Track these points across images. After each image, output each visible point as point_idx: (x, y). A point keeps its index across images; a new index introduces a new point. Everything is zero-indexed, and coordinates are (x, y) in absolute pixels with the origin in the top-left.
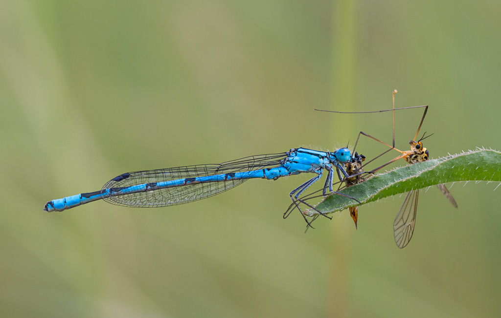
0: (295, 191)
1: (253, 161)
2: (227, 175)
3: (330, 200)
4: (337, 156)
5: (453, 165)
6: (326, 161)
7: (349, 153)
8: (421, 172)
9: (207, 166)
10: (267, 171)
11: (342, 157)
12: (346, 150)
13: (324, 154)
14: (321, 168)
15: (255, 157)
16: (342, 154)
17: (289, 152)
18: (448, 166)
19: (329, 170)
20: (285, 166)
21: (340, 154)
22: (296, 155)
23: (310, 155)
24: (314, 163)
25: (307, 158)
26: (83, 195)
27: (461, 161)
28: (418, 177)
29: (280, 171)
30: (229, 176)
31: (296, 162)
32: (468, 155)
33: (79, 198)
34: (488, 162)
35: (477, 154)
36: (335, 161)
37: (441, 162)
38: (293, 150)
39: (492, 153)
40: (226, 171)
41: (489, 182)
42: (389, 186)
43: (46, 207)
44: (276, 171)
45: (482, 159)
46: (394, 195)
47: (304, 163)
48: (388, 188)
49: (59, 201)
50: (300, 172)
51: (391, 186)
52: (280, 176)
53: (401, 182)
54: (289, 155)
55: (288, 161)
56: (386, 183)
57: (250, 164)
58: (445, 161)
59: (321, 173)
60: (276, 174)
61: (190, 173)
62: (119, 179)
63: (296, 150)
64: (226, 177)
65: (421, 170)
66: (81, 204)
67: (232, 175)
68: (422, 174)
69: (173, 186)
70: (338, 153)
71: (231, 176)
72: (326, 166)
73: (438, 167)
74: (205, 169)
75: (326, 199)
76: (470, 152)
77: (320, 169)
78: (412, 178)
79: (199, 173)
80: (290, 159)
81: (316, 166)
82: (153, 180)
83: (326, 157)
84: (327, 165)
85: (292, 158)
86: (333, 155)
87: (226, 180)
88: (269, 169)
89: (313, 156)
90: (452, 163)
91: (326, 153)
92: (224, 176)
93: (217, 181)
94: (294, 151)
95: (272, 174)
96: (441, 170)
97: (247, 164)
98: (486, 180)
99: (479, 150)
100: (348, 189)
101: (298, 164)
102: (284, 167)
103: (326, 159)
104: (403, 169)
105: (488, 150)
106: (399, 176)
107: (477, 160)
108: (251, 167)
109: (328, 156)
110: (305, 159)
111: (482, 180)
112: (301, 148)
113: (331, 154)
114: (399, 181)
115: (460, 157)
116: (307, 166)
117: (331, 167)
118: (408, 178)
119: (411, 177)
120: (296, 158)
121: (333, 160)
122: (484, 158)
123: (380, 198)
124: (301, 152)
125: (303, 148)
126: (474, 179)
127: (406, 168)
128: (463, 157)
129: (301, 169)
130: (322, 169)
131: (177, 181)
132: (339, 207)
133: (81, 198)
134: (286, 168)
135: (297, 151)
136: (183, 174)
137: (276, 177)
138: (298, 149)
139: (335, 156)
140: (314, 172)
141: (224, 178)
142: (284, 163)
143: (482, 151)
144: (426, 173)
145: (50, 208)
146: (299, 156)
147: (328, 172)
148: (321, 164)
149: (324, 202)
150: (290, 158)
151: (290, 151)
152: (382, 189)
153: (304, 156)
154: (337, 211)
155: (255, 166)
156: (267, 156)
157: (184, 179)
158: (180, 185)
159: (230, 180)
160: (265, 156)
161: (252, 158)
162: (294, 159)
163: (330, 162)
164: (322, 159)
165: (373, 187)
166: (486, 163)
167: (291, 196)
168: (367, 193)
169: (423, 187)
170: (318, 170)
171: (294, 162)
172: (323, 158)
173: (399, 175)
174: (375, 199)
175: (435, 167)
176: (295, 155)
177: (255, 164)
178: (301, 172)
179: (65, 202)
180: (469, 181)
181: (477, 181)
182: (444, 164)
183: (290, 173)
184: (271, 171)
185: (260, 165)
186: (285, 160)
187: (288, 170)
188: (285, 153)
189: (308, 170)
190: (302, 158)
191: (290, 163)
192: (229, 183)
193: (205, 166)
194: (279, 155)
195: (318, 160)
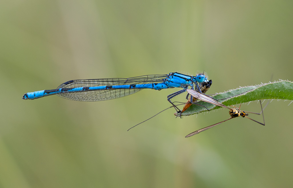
0: (170, 95)
1: (147, 78)
2: (131, 85)
3: (191, 107)
4: (196, 79)
6: (190, 82)
10: (154, 86)
11: (200, 80)
12: (202, 76)
15: (148, 76)
16: (200, 78)
17: (168, 74)
18: (262, 90)
22: (172, 78)
25: (179, 80)
27: (270, 87)
28: (245, 95)
29: (162, 86)
30: (132, 87)
31: (172, 82)
33: (43, 93)
34: (286, 88)
35: (280, 83)
36: (196, 82)
37: (258, 87)
38: (171, 74)
39: (289, 83)
40: (130, 83)
41: (285, 100)
43: (23, 97)
44: (160, 86)
45: (283, 86)
47: (177, 83)
48: (227, 101)
49: (31, 94)
51: (229, 100)
52: (162, 89)
53: (235, 98)
54: (168, 77)
57: (145, 80)
58: (261, 86)
61: (109, 83)
62: (67, 83)
63: (173, 74)
64: (130, 87)
66: (44, 96)
68: (247, 94)
69: (99, 89)
70: (198, 77)
71: (133, 87)
72: (190, 85)
73: (256, 90)
74: (119, 81)
76: (276, 82)
77: (186, 87)
78: (241, 96)
79: (114, 83)
81: (184, 85)
83: (190, 80)
85: (170, 79)
87: (130, 89)
88: (156, 84)
90: (264, 88)
93: (125, 88)
94: (171, 75)
95: (158, 87)
96: (258, 92)
97: (143, 80)
99: (281, 81)
103: (190, 81)
104: (235, 91)
105: (286, 81)
107: (279, 86)
108: (146, 82)
109: (191, 79)
110: (178, 81)
111: (282, 99)
112: (176, 73)
114: (233, 97)
116: (178, 85)
117: (193, 86)
118: (239, 96)
120: (172, 80)
122: (284, 86)
124: (175, 76)
126: (277, 98)
129: (174, 86)
134: (166, 85)
135: (173, 75)
136: (105, 83)
137: (160, 89)
138: (174, 73)
140: (182, 88)
142: (165, 82)
143: (283, 82)
144: (250, 93)
145: (26, 98)
146: (174, 78)
148: (187, 84)
150: (168, 79)
151: (169, 75)
153: (177, 79)
155: (148, 82)
156: (156, 76)
157: (105, 86)
158: (103, 89)
160: (154, 76)
161: (147, 76)
164: (187, 81)
166: (285, 89)
169: (247, 101)
171: (171, 82)
172: (188, 80)
173: (232, 94)
175: (255, 89)
176: (171, 77)
177: (148, 80)
179: (35, 95)
180: (274, 99)
181: (278, 100)
182: (260, 88)
183: (168, 88)
184: (157, 85)
185: (150, 81)
186: (166, 79)
187: (167, 86)
188: (166, 75)
189: (179, 87)
190: (176, 80)
191: (169, 82)
192: (132, 90)
193: (118, 79)
194: (162, 76)
195: (185, 82)
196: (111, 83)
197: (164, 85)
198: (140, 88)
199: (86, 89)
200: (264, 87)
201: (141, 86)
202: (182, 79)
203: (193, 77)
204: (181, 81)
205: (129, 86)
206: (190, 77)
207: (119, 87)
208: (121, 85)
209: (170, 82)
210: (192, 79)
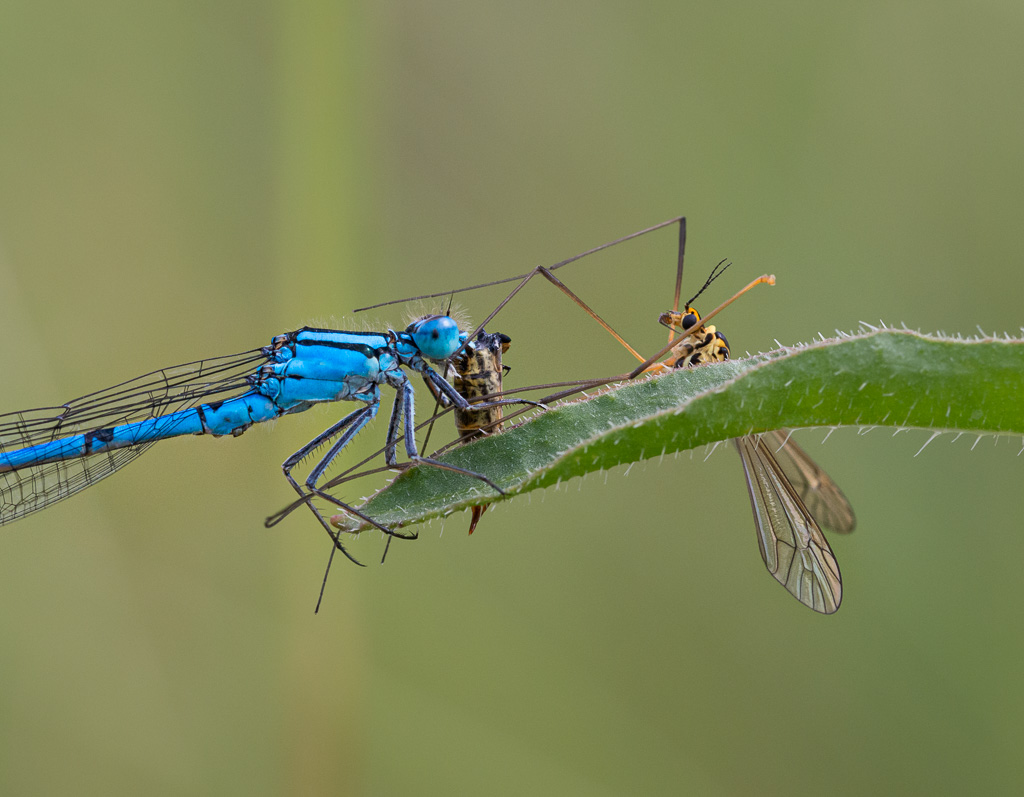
1: (164, 385)
2: (88, 436)
3: (412, 483)
4: (418, 343)
5: (787, 376)
6: (387, 362)
7: (457, 330)
8: (689, 400)
9: (26, 416)
10: (209, 414)
11: (435, 344)
12: (446, 323)
13: (378, 342)
14: (375, 384)
15: (169, 374)
16: (435, 335)
17: (270, 346)
18: (773, 381)
19: (401, 389)
20: (263, 391)
21: (429, 337)
22: (294, 355)
23: (336, 350)
24: (352, 374)
25: (332, 359)
27: (813, 365)
28: (682, 415)
29: (250, 410)
30: (96, 443)
31: (298, 377)
32: (835, 347)
34: (897, 368)
35: (862, 342)
36: (416, 359)
37: (753, 368)
38: (282, 337)
39: (910, 339)
40: (85, 425)
41: (900, 429)
42: (591, 441)
44: (238, 409)
45: (878, 358)
46: (607, 467)
47: (321, 377)
48: (590, 448)
50: (310, 405)
51: (599, 442)
52: (252, 422)
53: (630, 430)
54: (273, 359)
55: (272, 375)
56: (582, 430)
57: (155, 394)
58: (764, 364)
59: (375, 401)
60: (238, 419)
63: (292, 338)
64: (88, 445)
65: (689, 391)
67: (105, 436)
68: (694, 405)
70: (424, 333)
71: (103, 439)
72: (388, 377)
73: (741, 383)
74: (20, 428)
75: (400, 480)
76: (842, 337)
77: (372, 389)
78: (661, 419)
80: (278, 367)
81: (359, 381)
83: (386, 349)
84: (393, 374)
85: (283, 365)
86: (406, 341)
87: (87, 453)
88: (215, 407)
89: (347, 353)
90: (784, 369)
91: (385, 336)
92: (79, 440)
93: (62, 456)
94: (286, 343)
95: (227, 420)
96: (752, 393)
97: (147, 397)
98: (889, 422)
99: (869, 330)
100: (467, 451)
101: (303, 380)
102: (260, 393)
103: (388, 355)
104: (638, 388)
105: (896, 331)
106: (624, 411)
107: (862, 361)
108: (160, 404)
109: (391, 346)
110: (324, 365)
111: (880, 423)
112: (306, 329)
113: (400, 339)
114: (622, 426)
115: (810, 352)
116: (330, 386)
117: (405, 378)
118: (649, 417)
119: (661, 412)
120: (296, 365)
121: (408, 357)
122: (885, 355)
123: (566, 478)
124: (307, 342)
125: (312, 330)
126: (852, 422)
127: (647, 386)
128: (821, 353)
129: (313, 395)
130: (377, 389)
132: (440, 504)
134: (270, 398)
135: (296, 341)
137: (238, 427)
138: (297, 333)
139: (411, 342)
140: (355, 399)
141: (83, 450)
142: (260, 384)
143: (879, 335)
144: (706, 402)
146: (305, 357)
147: (396, 391)
148: (374, 374)
149: (393, 487)
150: (277, 365)
151: (274, 342)
152: (572, 449)
153: (320, 355)
154: (434, 516)
155: (171, 401)
156: (205, 365)
159: (102, 452)
160: (197, 367)
161: (159, 376)
162: (291, 367)
163: (400, 361)
164: (374, 359)
165: (544, 445)
166: (889, 371)
167: (287, 474)
168: (526, 460)
169: (696, 443)
170: (366, 393)
171: (292, 376)
172: (376, 353)
173: (625, 407)
174: (549, 480)
175: (732, 382)
176: (290, 354)
177: (172, 392)
178: (316, 402)
180: (839, 426)
181: (861, 428)
182: (763, 374)
183: (281, 412)
184: (222, 410)
186: (261, 372)
187: (275, 403)
188: (260, 350)
189: (335, 397)
190: (313, 362)
191: (280, 381)
192: (97, 460)
193: (15, 418)
194: (239, 358)
195: (362, 365)
197: (259, 404)
198: (138, 442)
200: (782, 367)
201: (143, 431)
202: (343, 350)
203: (399, 334)
204: (343, 364)
205: (81, 442)
206: (382, 339)
207: (31, 455)
208: (41, 442)
209: (287, 379)
210: (395, 347)
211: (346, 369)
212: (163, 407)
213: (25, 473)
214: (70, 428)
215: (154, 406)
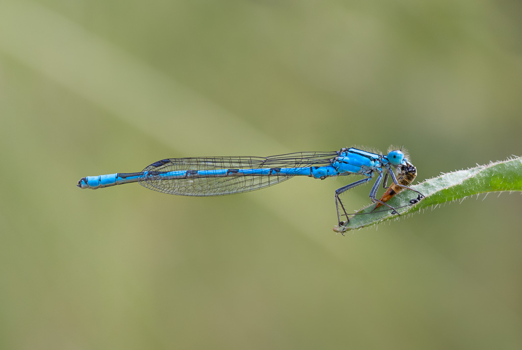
1: (301, 157)
8: (462, 180)
9: (252, 159)
10: (314, 170)
14: (372, 171)
15: (303, 154)
18: (487, 174)
20: (333, 165)
22: (346, 155)
24: (364, 165)
25: (358, 159)
26: (119, 175)
27: (500, 169)
28: (460, 185)
29: (328, 171)
30: (274, 172)
31: (346, 163)
33: (115, 178)
36: (388, 165)
37: (481, 170)
38: (344, 149)
43: (79, 183)
49: (94, 178)
52: (328, 176)
53: (444, 190)
55: (338, 160)
59: (371, 177)
66: (116, 184)
67: (278, 170)
71: (276, 171)
73: (478, 175)
74: (250, 162)
77: (370, 173)
80: (340, 158)
82: (194, 168)
83: (378, 159)
85: (342, 158)
88: (317, 168)
90: (491, 171)
91: (379, 155)
94: (345, 151)
96: (481, 179)
97: (294, 160)
99: (518, 158)
101: (347, 164)
103: (378, 162)
109: (380, 159)
110: (355, 160)
112: (353, 148)
120: (346, 158)
121: (385, 164)
124: (352, 152)
129: (350, 170)
130: (372, 173)
131: (219, 171)
133: (117, 178)
134: (335, 168)
135: (348, 151)
137: (323, 176)
141: (269, 173)
142: (333, 163)
144: (467, 181)
145: (83, 185)
146: (350, 156)
155: (303, 163)
157: (226, 170)
158: (222, 175)
161: (300, 154)
162: (344, 159)
163: (382, 165)
164: (373, 162)
170: (368, 173)
171: (344, 162)
172: (374, 160)
175: (475, 175)
176: (345, 155)
177: (303, 160)
179: (100, 180)
181: (511, 192)
182: (484, 172)
185: (307, 163)
190: (352, 159)
193: (249, 159)
194: (328, 153)
195: (368, 163)
196: (237, 165)
197: (331, 170)
198: (288, 174)
199: (193, 175)
204: (362, 161)
209: (342, 163)
211: (363, 163)
212: (299, 165)
213: (249, 178)
214: (267, 165)
215: (296, 164)
